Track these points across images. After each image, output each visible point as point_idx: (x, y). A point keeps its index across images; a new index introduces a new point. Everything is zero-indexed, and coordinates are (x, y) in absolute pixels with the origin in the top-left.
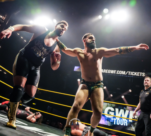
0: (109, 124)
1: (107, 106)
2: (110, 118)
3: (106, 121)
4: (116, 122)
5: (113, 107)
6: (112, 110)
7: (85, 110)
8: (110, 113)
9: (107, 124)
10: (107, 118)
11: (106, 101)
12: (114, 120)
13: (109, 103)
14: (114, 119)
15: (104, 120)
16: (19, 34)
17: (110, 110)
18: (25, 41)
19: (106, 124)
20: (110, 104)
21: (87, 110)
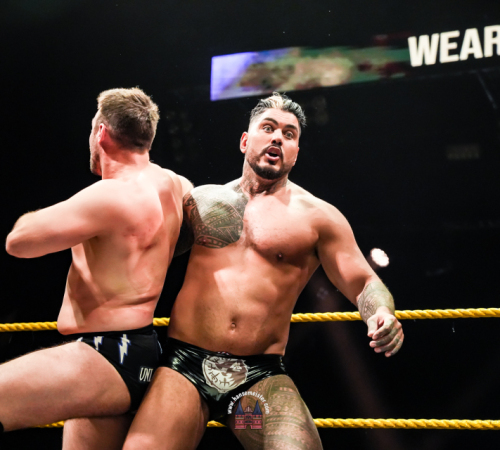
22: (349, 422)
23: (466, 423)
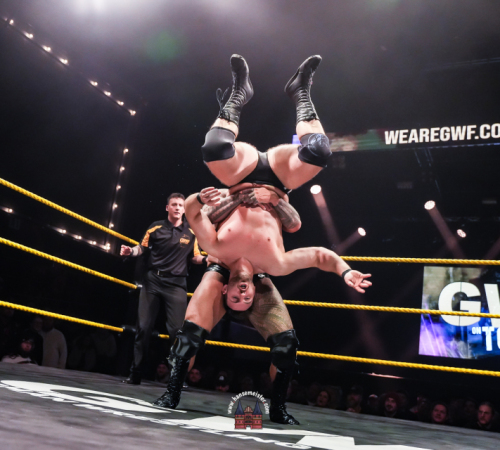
0: (466, 353)
1: (447, 280)
2: (465, 328)
3: (452, 343)
4: (495, 342)
5: (472, 281)
6: (469, 295)
7: (367, 307)
8: (464, 305)
9: (456, 351)
10: (452, 330)
11: (439, 260)
12: (484, 334)
13: (455, 266)
14: (485, 329)
15: (441, 338)
16: (30, 36)
17: (461, 297)
18: (65, 61)
19: (454, 355)
20: (459, 269)
21: (372, 307)
22: (348, 306)
23: (397, 309)
